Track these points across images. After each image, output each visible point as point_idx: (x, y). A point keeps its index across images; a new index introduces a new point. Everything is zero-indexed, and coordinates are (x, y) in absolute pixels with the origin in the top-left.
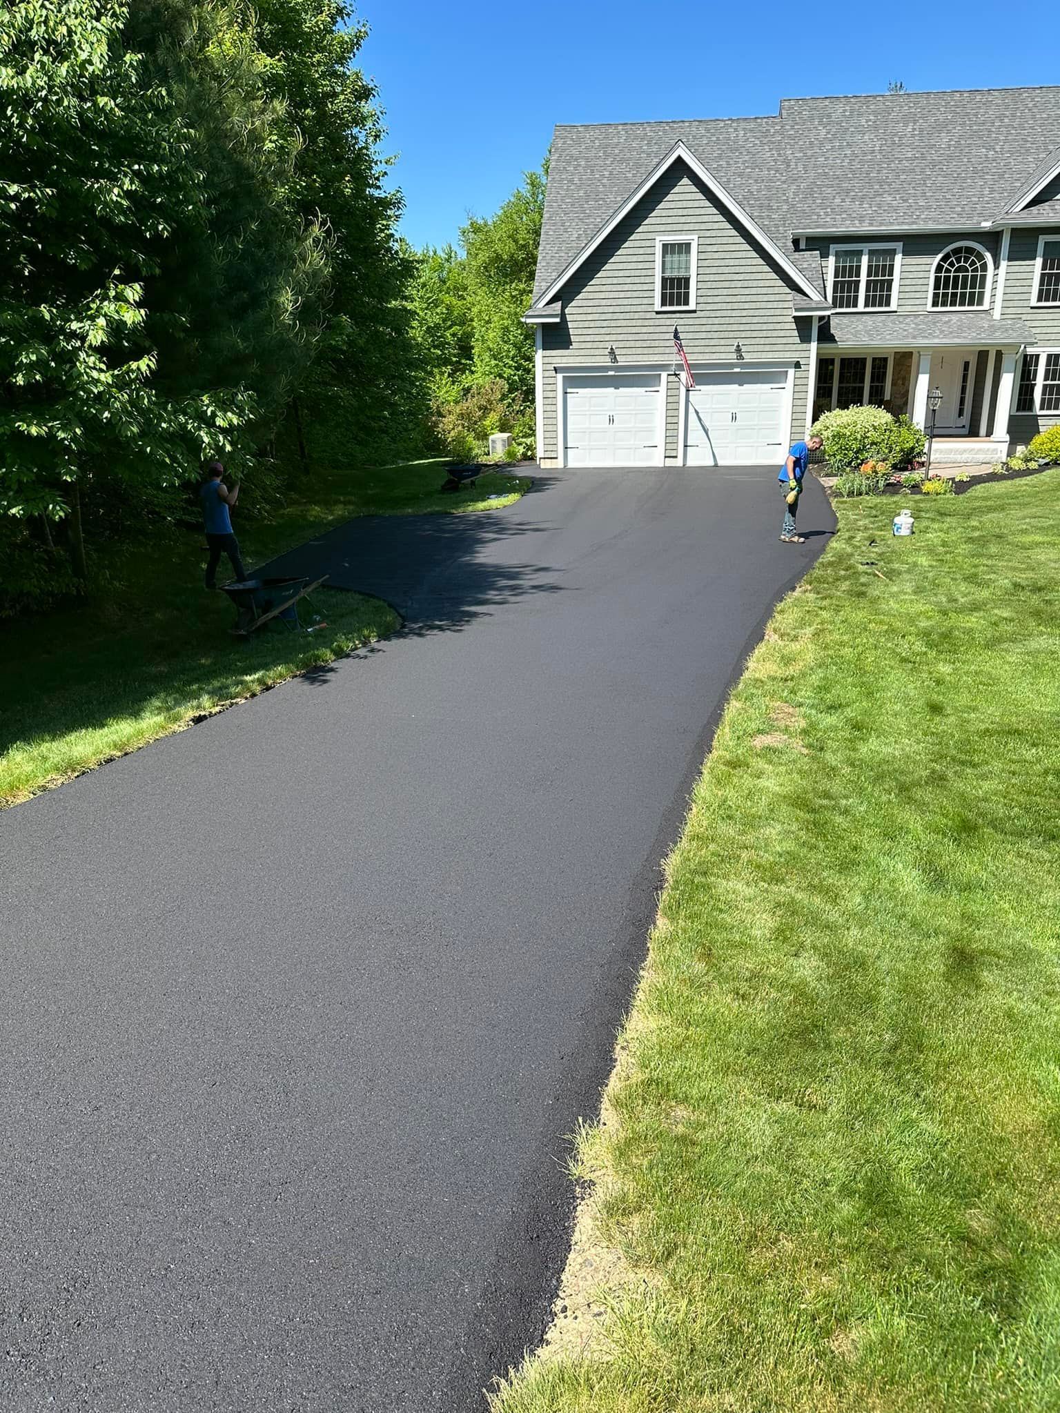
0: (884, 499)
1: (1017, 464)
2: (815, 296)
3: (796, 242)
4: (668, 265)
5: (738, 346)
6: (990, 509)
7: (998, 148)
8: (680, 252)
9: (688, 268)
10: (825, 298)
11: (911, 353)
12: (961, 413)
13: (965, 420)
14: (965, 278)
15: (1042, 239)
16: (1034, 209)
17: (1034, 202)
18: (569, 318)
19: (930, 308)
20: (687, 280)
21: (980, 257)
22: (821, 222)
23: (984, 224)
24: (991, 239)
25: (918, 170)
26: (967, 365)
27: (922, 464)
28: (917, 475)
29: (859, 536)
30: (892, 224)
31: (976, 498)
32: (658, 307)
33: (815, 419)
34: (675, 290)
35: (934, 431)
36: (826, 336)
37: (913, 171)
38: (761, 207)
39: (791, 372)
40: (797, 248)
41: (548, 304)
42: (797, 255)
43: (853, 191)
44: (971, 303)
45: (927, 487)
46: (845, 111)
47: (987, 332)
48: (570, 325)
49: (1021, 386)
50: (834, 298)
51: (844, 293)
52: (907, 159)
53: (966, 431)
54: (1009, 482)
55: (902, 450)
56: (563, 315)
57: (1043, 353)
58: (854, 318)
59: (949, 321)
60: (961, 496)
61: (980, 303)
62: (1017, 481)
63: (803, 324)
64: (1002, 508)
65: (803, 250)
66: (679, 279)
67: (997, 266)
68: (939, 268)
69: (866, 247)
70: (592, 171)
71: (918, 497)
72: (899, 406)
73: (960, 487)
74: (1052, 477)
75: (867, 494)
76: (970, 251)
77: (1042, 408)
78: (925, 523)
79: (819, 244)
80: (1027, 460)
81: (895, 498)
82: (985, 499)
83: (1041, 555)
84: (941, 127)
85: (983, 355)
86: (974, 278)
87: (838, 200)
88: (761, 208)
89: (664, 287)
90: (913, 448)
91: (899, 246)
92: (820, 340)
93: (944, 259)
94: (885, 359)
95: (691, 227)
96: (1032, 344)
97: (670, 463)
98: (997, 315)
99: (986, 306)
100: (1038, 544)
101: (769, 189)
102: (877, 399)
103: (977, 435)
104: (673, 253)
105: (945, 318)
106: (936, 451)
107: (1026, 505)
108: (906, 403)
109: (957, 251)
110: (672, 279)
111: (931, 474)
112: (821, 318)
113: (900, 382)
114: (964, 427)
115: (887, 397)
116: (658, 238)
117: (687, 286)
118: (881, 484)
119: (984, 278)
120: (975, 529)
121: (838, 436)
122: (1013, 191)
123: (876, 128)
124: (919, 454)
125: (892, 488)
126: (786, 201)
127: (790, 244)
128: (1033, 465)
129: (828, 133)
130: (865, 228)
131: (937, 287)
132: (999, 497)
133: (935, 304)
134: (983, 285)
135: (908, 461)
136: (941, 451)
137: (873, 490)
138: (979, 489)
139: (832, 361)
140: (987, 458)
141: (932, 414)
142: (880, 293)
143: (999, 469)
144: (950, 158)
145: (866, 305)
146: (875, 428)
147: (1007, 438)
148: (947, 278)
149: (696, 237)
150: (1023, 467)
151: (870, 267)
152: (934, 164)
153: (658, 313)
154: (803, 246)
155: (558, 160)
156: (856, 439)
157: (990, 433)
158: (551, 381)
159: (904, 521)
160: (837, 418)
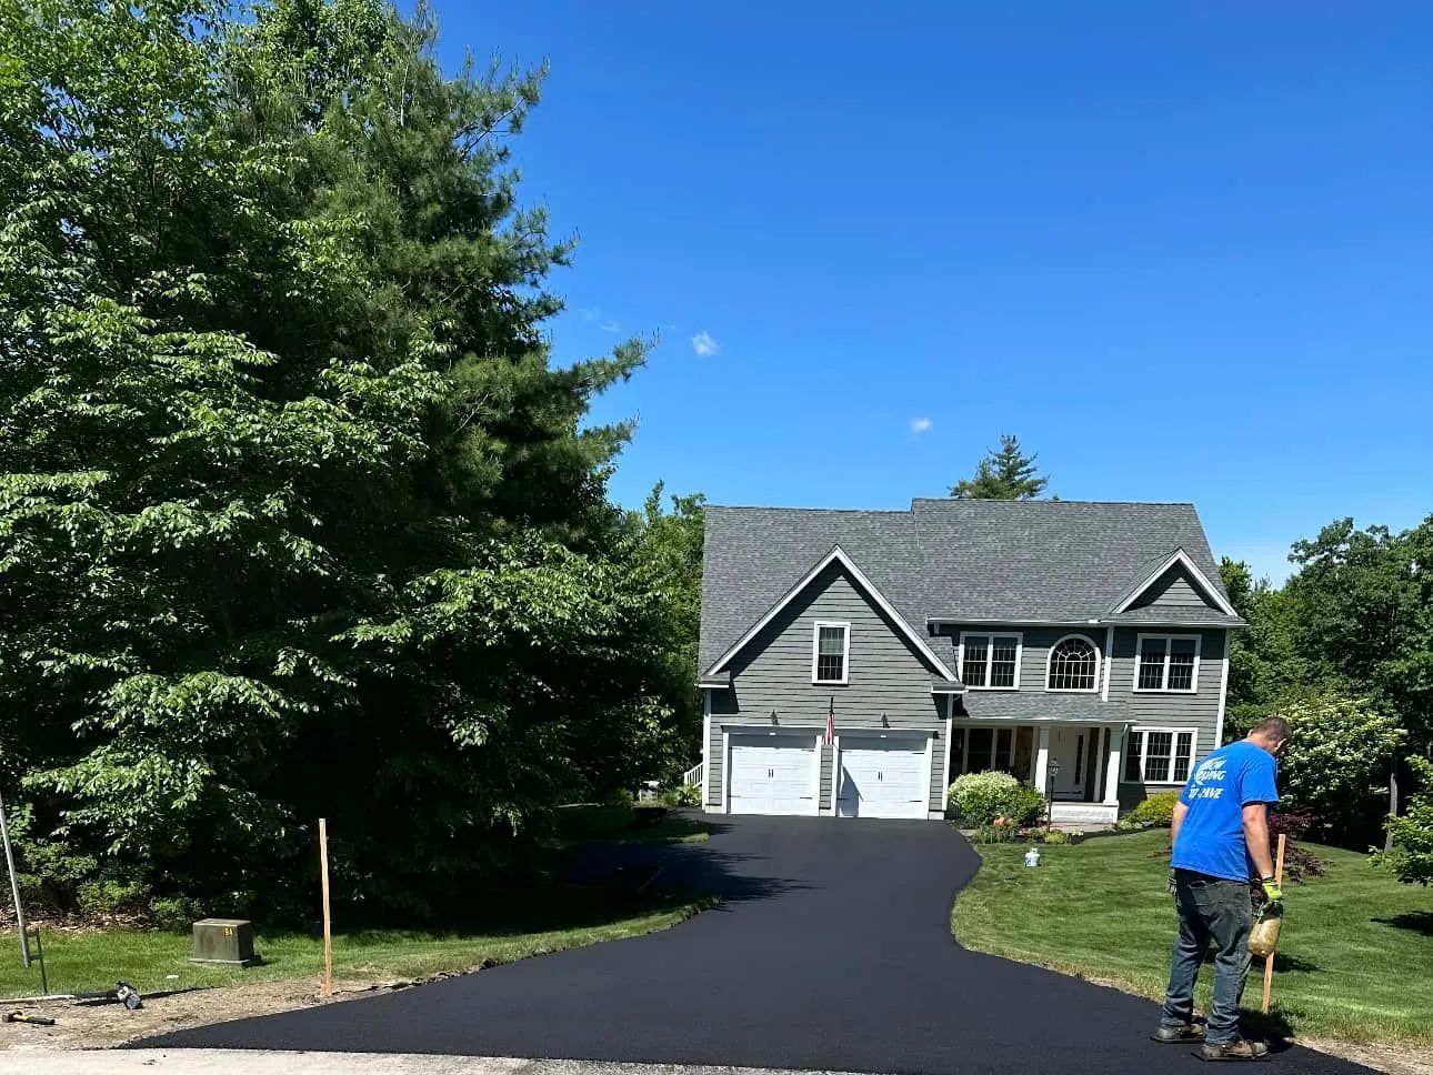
0: (1016, 846)
1: (1124, 824)
2: (951, 678)
3: (931, 627)
4: (824, 647)
5: (885, 716)
6: (1098, 854)
7: (1102, 555)
8: (835, 637)
9: (841, 649)
10: (957, 677)
11: (1031, 728)
12: (1077, 781)
13: (1082, 786)
14: (1077, 665)
15: (1141, 637)
16: (1133, 613)
17: (1133, 606)
18: (736, 685)
19: (1047, 689)
20: (841, 658)
21: (1090, 648)
22: (953, 612)
23: (1091, 621)
24: (1098, 634)
25: (1034, 570)
26: (1081, 738)
27: (1044, 823)
28: (1042, 830)
29: (1001, 865)
30: (1013, 617)
31: (1088, 847)
32: (815, 680)
33: (951, 781)
34: (830, 666)
35: (1055, 795)
36: (959, 710)
37: (1029, 571)
38: (897, 593)
39: (930, 741)
40: (932, 634)
41: (718, 672)
42: (932, 639)
43: (979, 586)
44: (1083, 686)
45: (1050, 838)
46: (970, 513)
47: (1097, 712)
48: (737, 691)
49: (1128, 759)
50: (964, 676)
51: (973, 674)
52: (1026, 560)
53: (1082, 796)
54: (1116, 837)
55: (1027, 809)
56: (731, 684)
57: (1146, 732)
58: (982, 696)
59: (1065, 700)
60: (1076, 846)
61: (1091, 686)
62: (1124, 837)
63: (940, 701)
64: (1106, 854)
65: (936, 635)
66: (834, 657)
67: (1103, 657)
68: (1054, 656)
69: (991, 635)
70: (744, 552)
71: (1043, 845)
72: (1024, 772)
73: (1075, 840)
74: (1152, 835)
75: (1001, 841)
76: (1080, 642)
77: (1147, 778)
78: (1047, 860)
79: (950, 630)
80: (1134, 821)
81: (1024, 845)
82: (1094, 848)
83: (1128, 879)
84: (1052, 534)
85: (1094, 732)
86: (1085, 665)
87: (966, 594)
88: (899, 594)
89: (820, 663)
90: (1037, 808)
91: (1020, 636)
92: (954, 715)
93: (1058, 648)
94: (1010, 731)
95: (845, 614)
96: (1135, 725)
97: (824, 813)
98: (1105, 697)
99: (1095, 689)
100: (1128, 873)
101: (905, 578)
102: (1002, 766)
103: (1092, 801)
104: (829, 637)
105: (1060, 698)
106: (1056, 812)
107: (1125, 852)
108: (1028, 770)
109: (1070, 642)
110: (827, 657)
111: (1051, 829)
112: (955, 695)
113: (1022, 751)
114: (1080, 792)
115: (1012, 763)
116: (817, 622)
117: (841, 664)
118: (1012, 834)
119: (1093, 665)
120: (1084, 865)
121: (972, 796)
122: (1116, 594)
123: (998, 531)
124: (1043, 814)
125: (1023, 839)
126: (921, 591)
127: (925, 628)
128: (1138, 826)
129: (956, 532)
130: (990, 619)
131: (1052, 671)
132: (1107, 846)
133: (1051, 686)
134: (1092, 672)
135: (1033, 818)
136: (1061, 812)
137: (1006, 839)
138: (1090, 842)
139: (963, 731)
140: (1100, 819)
141: (1050, 780)
142: (1003, 675)
143: (1110, 827)
144: (1061, 562)
145: (992, 684)
146: (1003, 790)
147: (1117, 803)
148: (1062, 665)
149: (849, 623)
150: (1130, 826)
151: (995, 652)
152: (1048, 566)
153: (815, 685)
154: (937, 631)
155: (712, 539)
156: (987, 799)
157: (1102, 798)
158: (718, 737)
159: (1032, 856)
160: (970, 781)
